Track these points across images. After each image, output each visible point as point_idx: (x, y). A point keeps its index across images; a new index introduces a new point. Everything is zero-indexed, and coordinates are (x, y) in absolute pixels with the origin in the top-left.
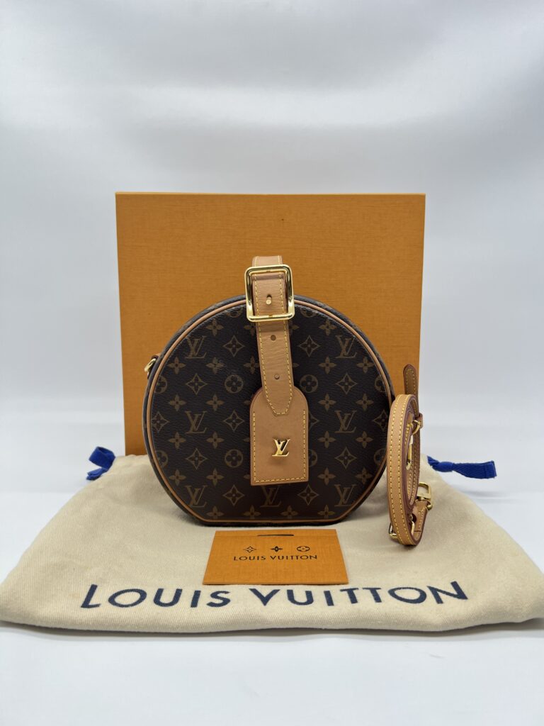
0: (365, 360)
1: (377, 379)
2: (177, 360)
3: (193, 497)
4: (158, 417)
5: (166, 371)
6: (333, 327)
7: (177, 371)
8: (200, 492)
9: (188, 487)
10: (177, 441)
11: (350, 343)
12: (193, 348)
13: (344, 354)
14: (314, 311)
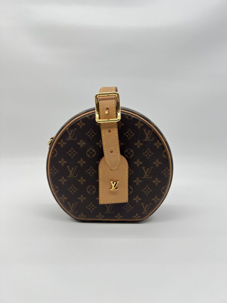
0: (158, 141)
1: (164, 151)
2: (62, 140)
3: (71, 208)
4: (53, 169)
5: (57, 146)
6: (142, 125)
7: (62, 146)
8: (74, 205)
9: (69, 203)
10: (63, 180)
11: (150, 132)
12: (70, 135)
13: (147, 138)
14: (132, 116)
